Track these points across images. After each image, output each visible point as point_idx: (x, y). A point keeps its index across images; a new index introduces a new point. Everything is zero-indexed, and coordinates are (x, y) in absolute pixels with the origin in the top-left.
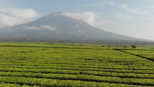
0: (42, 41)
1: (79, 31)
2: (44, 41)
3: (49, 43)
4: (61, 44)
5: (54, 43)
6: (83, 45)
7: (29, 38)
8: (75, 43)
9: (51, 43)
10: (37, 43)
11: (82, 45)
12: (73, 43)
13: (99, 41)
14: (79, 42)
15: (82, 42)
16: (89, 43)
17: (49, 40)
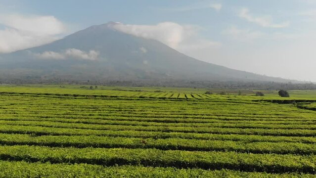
0: (71, 83)
1: (146, 62)
2: (77, 83)
3: (86, 86)
4: (113, 88)
5: (96, 87)
6: (161, 90)
7: (45, 77)
8: (143, 87)
9: (89, 86)
10: (60, 86)
11: (158, 90)
12: (139, 88)
13: (192, 83)
14: (151, 86)
15: (157, 85)
16: (174, 86)
17: (88, 81)
